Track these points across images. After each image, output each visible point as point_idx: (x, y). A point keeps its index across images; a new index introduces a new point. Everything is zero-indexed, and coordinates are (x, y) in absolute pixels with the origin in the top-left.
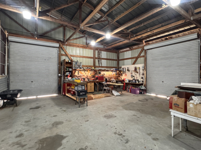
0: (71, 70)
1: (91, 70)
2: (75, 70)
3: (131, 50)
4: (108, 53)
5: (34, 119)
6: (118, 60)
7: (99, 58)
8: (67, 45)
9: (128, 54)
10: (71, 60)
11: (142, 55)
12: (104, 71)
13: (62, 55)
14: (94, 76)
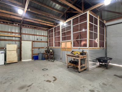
5: (111, 85)
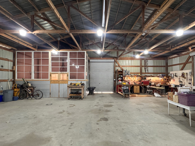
0: (122, 76)
1: (138, 76)
2: (125, 76)
3: (179, 56)
4: (155, 61)
6: (167, 66)
7: (145, 66)
8: (119, 59)
9: (176, 60)
10: (122, 70)
11: (190, 61)
12: (149, 76)
13: (116, 66)
14: (140, 81)
